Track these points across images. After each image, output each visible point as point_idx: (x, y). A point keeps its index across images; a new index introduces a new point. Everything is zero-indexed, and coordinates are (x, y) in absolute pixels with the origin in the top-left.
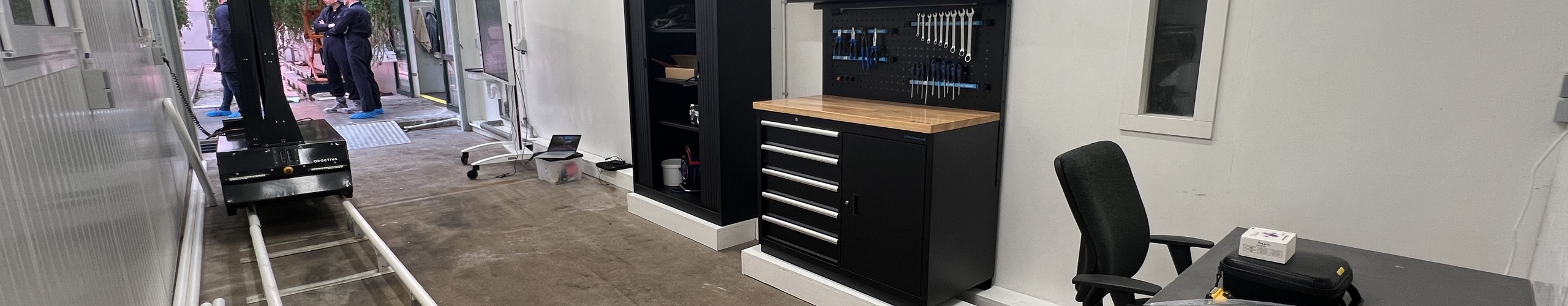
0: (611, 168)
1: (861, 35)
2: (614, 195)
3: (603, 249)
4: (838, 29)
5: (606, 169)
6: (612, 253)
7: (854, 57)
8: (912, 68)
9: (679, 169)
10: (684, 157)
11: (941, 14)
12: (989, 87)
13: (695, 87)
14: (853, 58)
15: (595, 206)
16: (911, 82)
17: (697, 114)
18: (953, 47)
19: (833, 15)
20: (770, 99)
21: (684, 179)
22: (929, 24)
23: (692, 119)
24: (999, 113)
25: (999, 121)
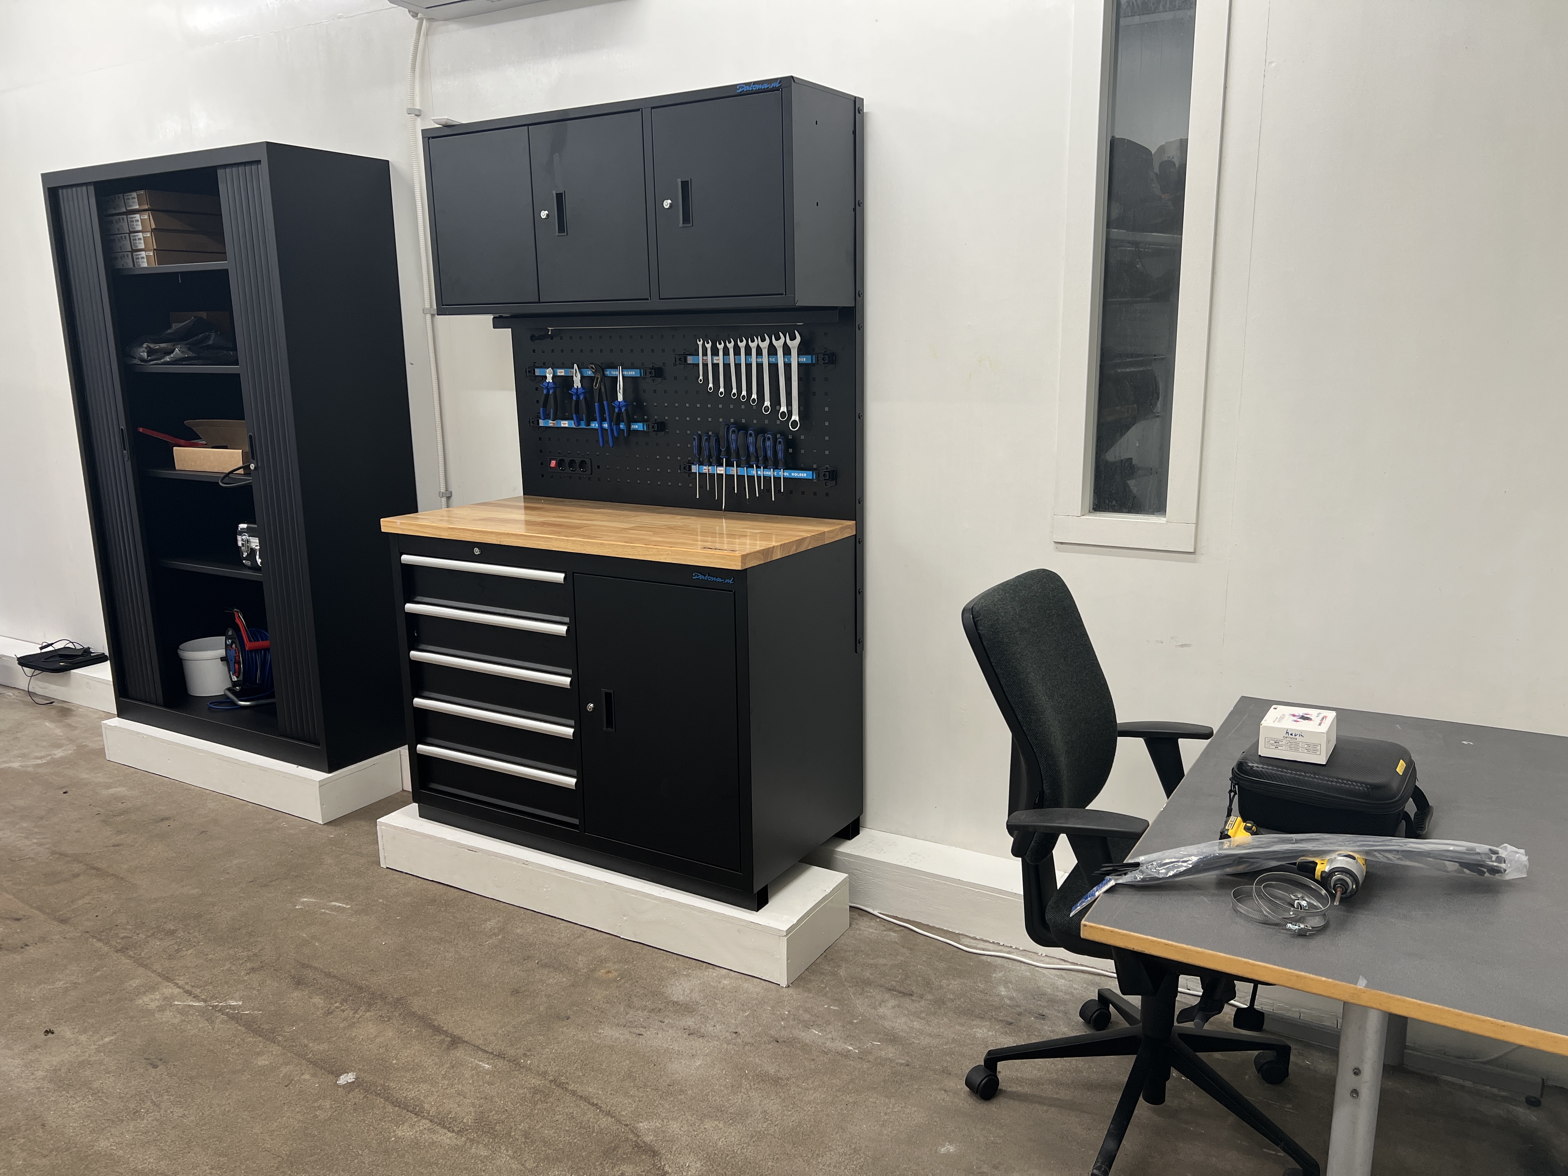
0: (56, 666)
1: (591, 379)
2: (69, 725)
3: (53, 853)
4: (545, 366)
5: (44, 670)
6: (76, 859)
7: (583, 423)
8: (695, 443)
9: (222, 659)
10: (230, 633)
11: (741, 341)
12: (833, 475)
13: (248, 488)
14: (579, 424)
15: (24, 756)
16: (695, 469)
17: (255, 543)
18: (767, 403)
19: (533, 338)
20: (416, 510)
21: (235, 679)
22: (720, 360)
23: (245, 555)
24: (854, 522)
25: (855, 535)
